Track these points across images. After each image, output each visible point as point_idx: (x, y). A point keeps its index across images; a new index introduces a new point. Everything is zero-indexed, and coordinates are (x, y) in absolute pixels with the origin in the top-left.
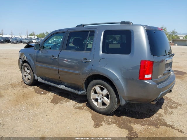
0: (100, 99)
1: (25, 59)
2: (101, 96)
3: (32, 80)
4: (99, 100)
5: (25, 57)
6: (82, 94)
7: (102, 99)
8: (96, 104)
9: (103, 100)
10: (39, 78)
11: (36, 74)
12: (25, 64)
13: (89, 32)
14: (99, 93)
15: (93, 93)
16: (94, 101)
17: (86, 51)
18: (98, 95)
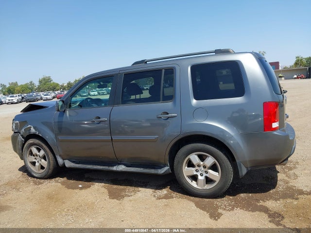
0: (201, 175)
1: (33, 130)
2: (203, 169)
3: (51, 167)
4: (200, 177)
5: (32, 129)
6: (166, 173)
7: (205, 175)
8: (194, 184)
9: (207, 175)
10: (67, 160)
11: (60, 156)
12: (31, 141)
13: (163, 71)
14: (199, 166)
15: (186, 167)
16: (189, 181)
17: (163, 100)
18: (197, 168)
